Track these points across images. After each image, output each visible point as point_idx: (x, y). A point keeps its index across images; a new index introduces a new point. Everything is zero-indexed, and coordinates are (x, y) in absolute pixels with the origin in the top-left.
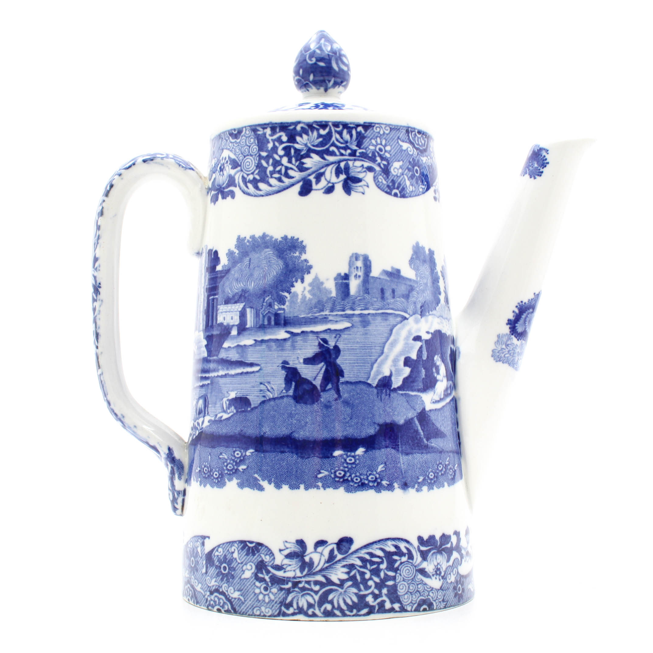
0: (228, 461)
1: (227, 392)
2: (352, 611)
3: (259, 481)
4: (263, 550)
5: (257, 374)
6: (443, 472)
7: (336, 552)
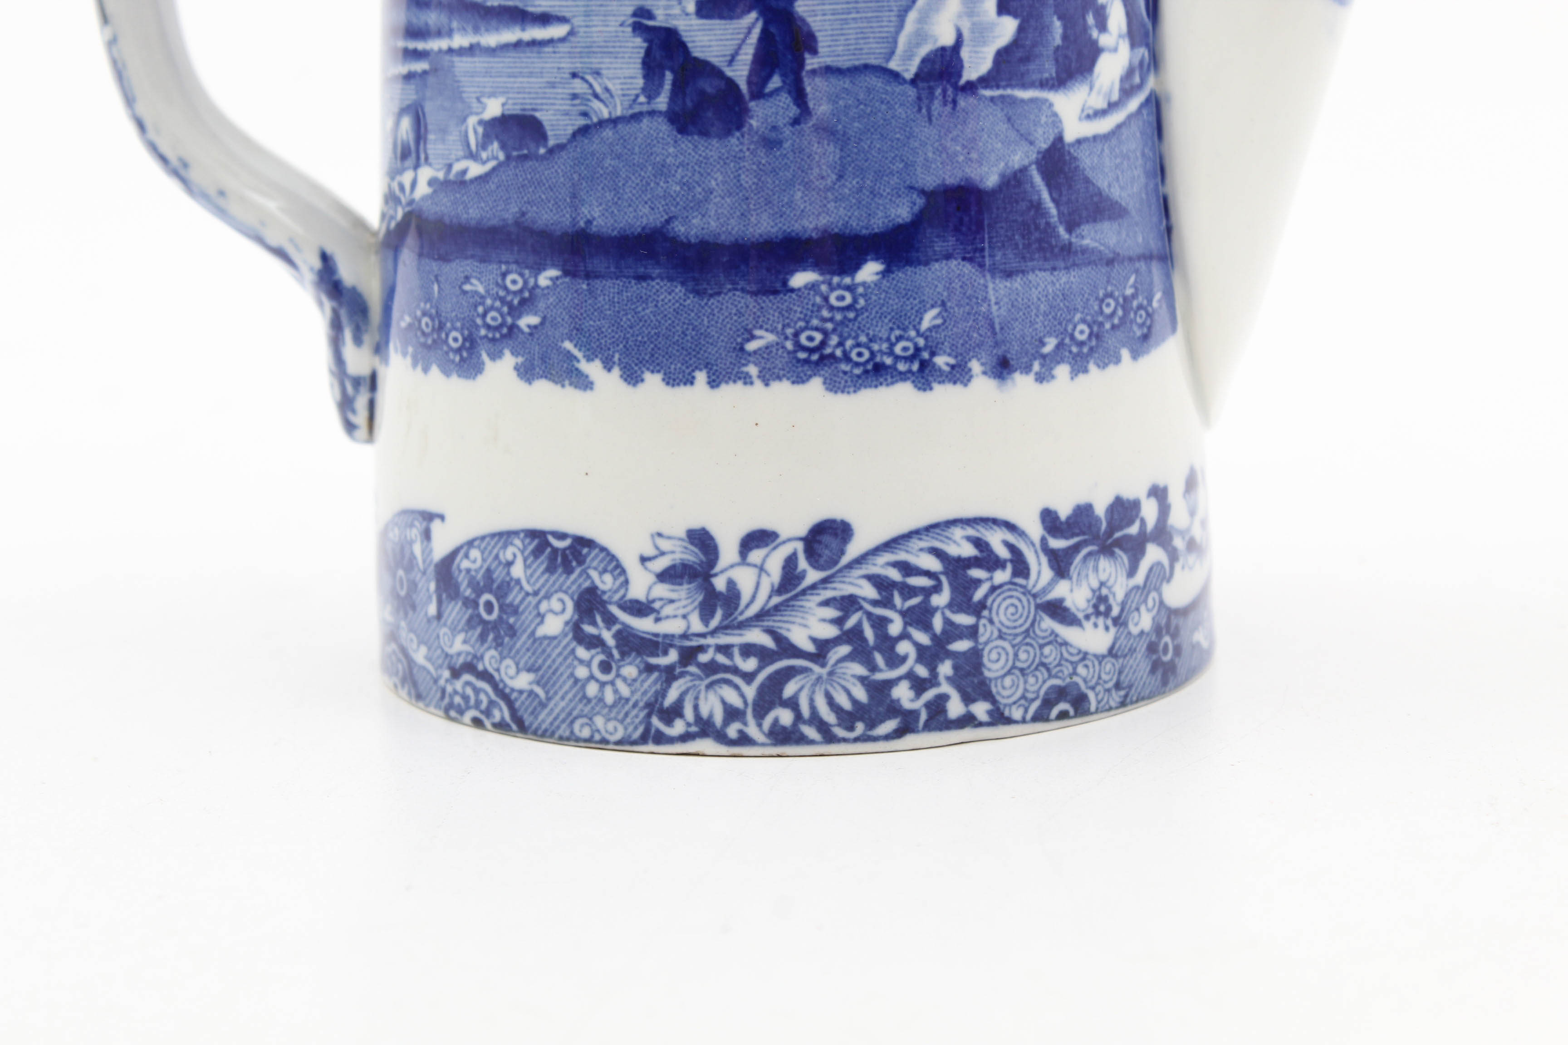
0: (489, 302)
1: (478, 99)
2: (851, 728)
3: (578, 361)
4: (593, 559)
5: (563, 48)
6: (1116, 321)
7: (803, 564)
